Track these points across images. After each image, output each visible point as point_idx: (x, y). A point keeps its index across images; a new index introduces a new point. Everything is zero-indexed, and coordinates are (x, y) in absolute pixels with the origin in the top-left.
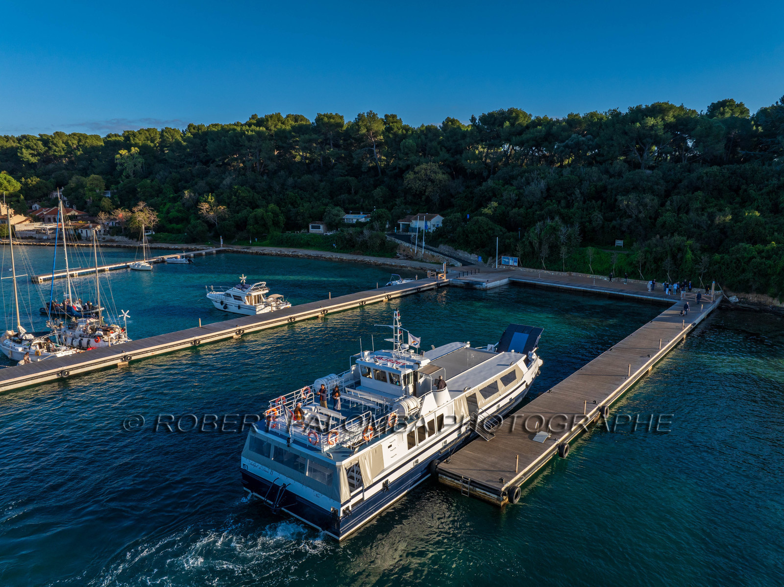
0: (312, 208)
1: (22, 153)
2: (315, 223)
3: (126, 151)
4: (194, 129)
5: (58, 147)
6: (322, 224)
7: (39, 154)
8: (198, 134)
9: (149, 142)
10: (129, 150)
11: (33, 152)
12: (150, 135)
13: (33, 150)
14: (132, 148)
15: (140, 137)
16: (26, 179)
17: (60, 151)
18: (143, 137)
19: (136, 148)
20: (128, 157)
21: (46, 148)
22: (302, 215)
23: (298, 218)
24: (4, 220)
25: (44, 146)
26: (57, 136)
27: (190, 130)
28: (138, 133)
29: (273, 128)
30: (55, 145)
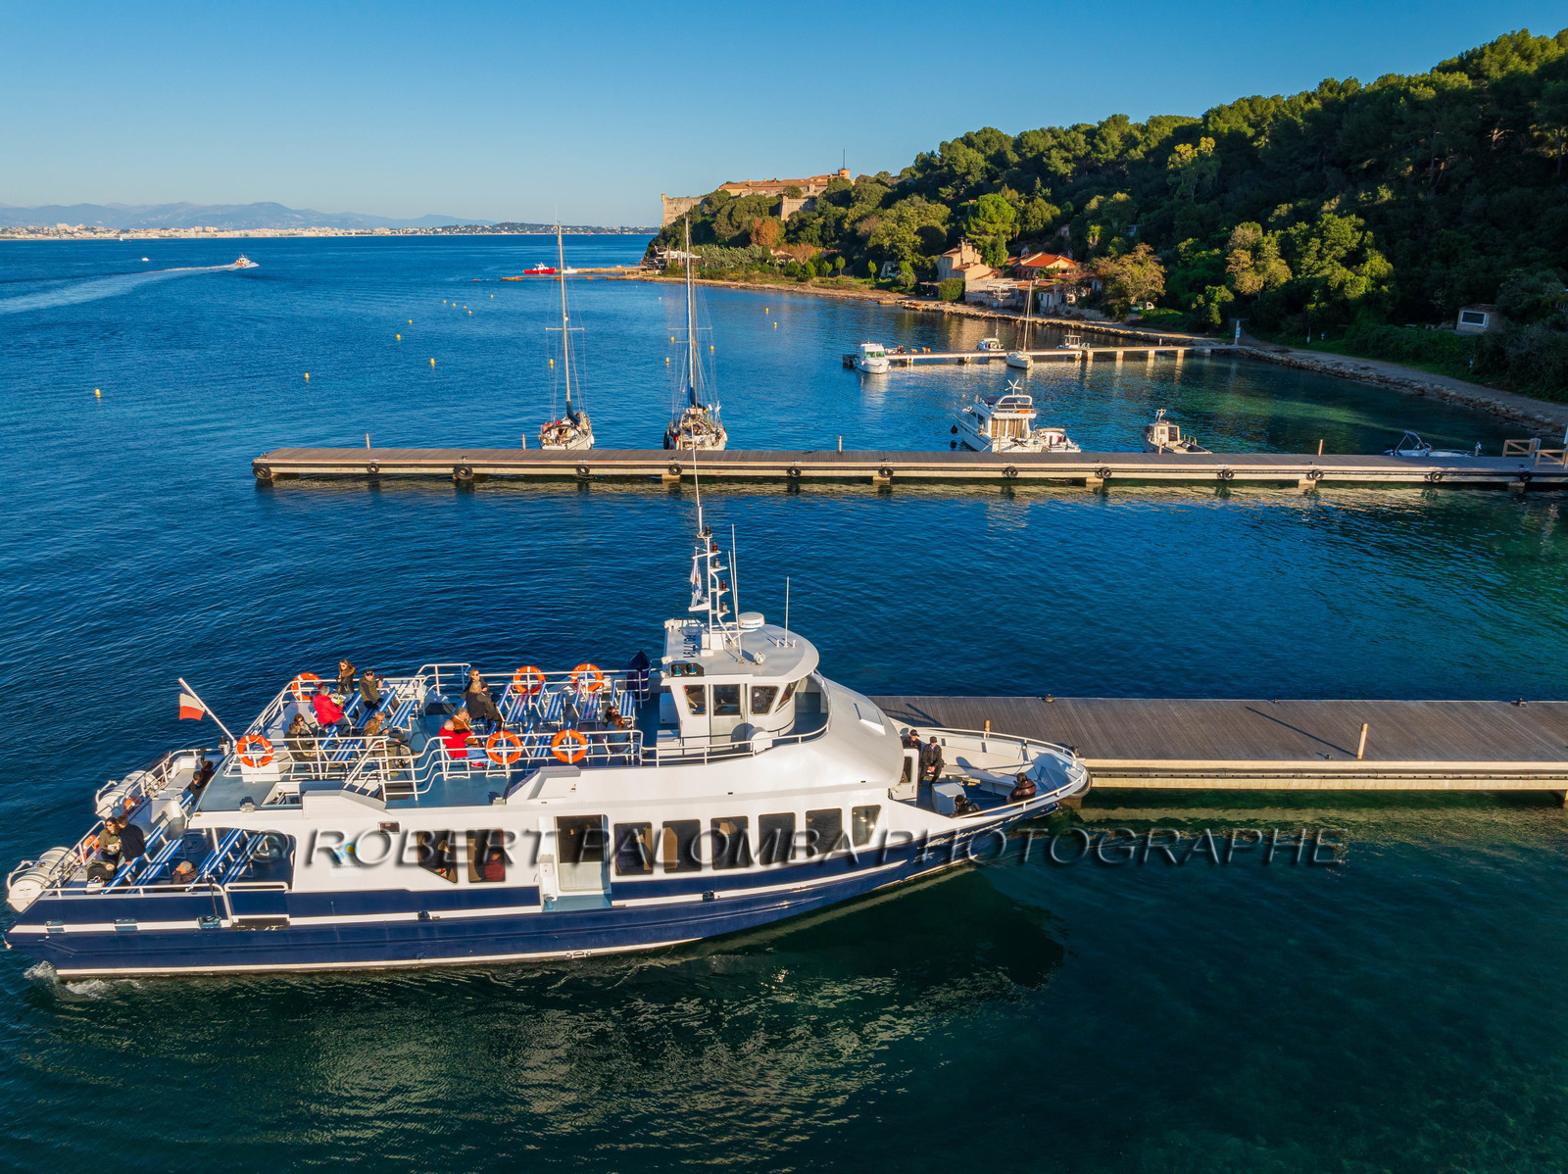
0: (1489, 268)
1: (1049, 158)
2: (1473, 308)
3: (1189, 146)
4: (1331, 90)
5: (1105, 143)
6: (1490, 310)
7: (1076, 158)
8: (1336, 100)
9: (1245, 125)
10: (1196, 145)
11: (1066, 154)
12: (1254, 111)
13: (1068, 150)
14: (1203, 139)
15: (1227, 117)
16: (1027, 203)
17: (1108, 152)
18: (1233, 118)
19: (1210, 139)
20: (1192, 158)
21: (1089, 147)
22: (1452, 286)
23: (1438, 293)
24: (960, 272)
25: (1087, 143)
26: (1112, 124)
27: (1322, 92)
28: (1231, 108)
29: (1496, 74)
30: (1104, 140)
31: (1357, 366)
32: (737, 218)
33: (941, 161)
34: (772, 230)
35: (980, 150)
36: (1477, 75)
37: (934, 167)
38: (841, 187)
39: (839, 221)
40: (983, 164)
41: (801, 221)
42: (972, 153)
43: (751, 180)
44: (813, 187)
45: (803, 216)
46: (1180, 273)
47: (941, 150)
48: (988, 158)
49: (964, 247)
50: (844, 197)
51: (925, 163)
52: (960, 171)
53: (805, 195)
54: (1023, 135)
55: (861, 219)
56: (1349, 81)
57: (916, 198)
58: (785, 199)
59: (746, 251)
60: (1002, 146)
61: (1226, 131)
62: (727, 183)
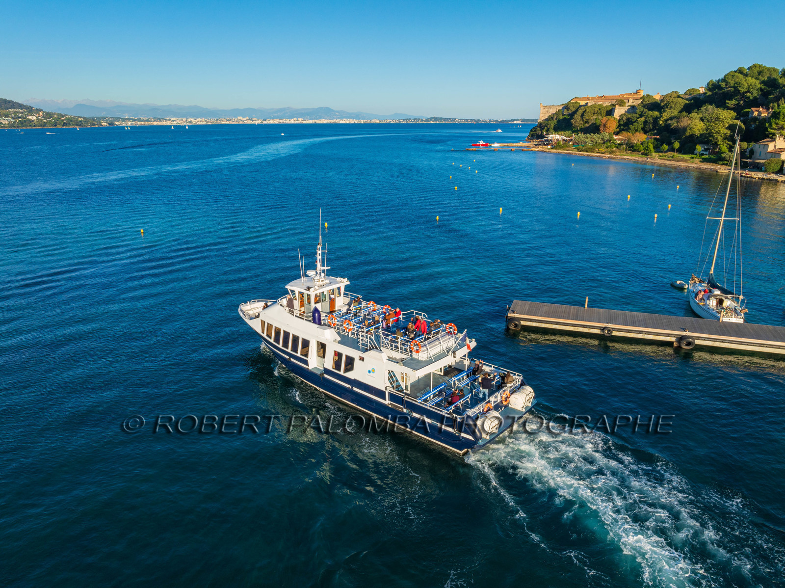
24: (777, 154)
32: (586, 117)
33: (726, 84)
35: (756, 78)
37: (722, 88)
38: (650, 100)
39: (656, 120)
40: (759, 86)
41: (628, 119)
43: (590, 96)
44: (631, 100)
45: (629, 116)
47: (726, 77)
48: (763, 82)
50: (656, 106)
51: (714, 87)
53: (628, 104)
58: (617, 107)
59: (600, 136)
62: (575, 98)
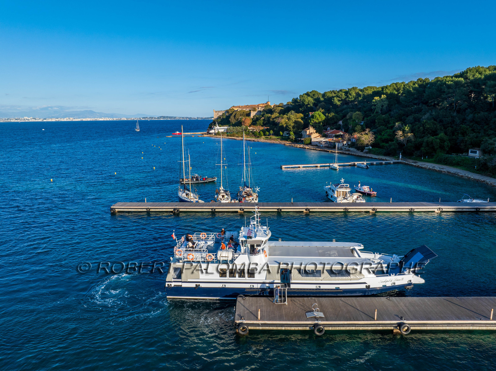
0: (477, 137)
1: (334, 100)
2: (473, 149)
3: (378, 97)
4: (421, 81)
5: (351, 96)
6: (479, 150)
7: (342, 100)
8: (423, 84)
9: (395, 91)
10: (380, 97)
11: (339, 99)
12: (397, 87)
13: (340, 97)
14: (382, 95)
15: (389, 89)
16: (328, 114)
17: (352, 98)
18: (391, 89)
19: (385, 95)
20: (379, 101)
21: (346, 97)
22: (466, 142)
23: (462, 144)
24: (309, 136)
25: (345, 95)
26: (353, 90)
27: (418, 82)
28: (390, 86)
29: (471, 78)
30: (350, 94)
31: (440, 167)
32: (237, 117)
33: (300, 100)
34: (248, 121)
35: (312, 97)
36: (466, 78)
37: (298, 102)
38: (268, 108)
39: (269, 118)
40: (313, 101)
41: (257, 118)
42: (310, 98)
43: (241, 105)
44: (260, 108)
46: (379, 137)
47: (300, 97)
49: (310, 128)
50: (271, 111)
51: (295, 101)
52: (306, 103)
53: (258, 110)
54: (325, 93)
55: (276, 118)
56: (426, 79)
57: (293, 112)
58: (252, 111)
59: (241, 128)
60: (319, 96)
61: (389, 93)
62: (233, 106)
